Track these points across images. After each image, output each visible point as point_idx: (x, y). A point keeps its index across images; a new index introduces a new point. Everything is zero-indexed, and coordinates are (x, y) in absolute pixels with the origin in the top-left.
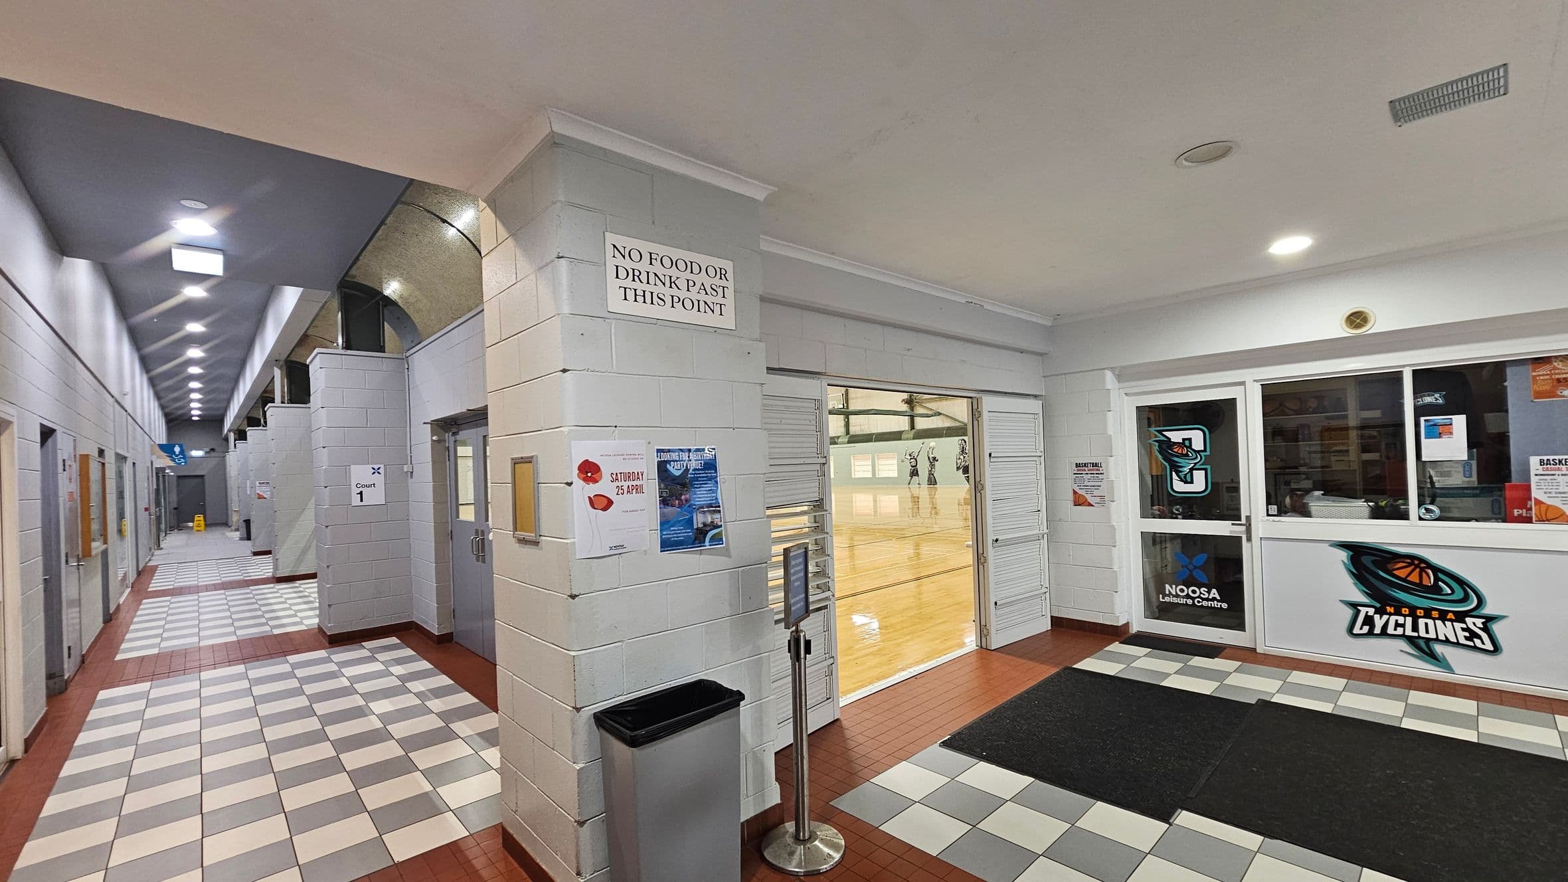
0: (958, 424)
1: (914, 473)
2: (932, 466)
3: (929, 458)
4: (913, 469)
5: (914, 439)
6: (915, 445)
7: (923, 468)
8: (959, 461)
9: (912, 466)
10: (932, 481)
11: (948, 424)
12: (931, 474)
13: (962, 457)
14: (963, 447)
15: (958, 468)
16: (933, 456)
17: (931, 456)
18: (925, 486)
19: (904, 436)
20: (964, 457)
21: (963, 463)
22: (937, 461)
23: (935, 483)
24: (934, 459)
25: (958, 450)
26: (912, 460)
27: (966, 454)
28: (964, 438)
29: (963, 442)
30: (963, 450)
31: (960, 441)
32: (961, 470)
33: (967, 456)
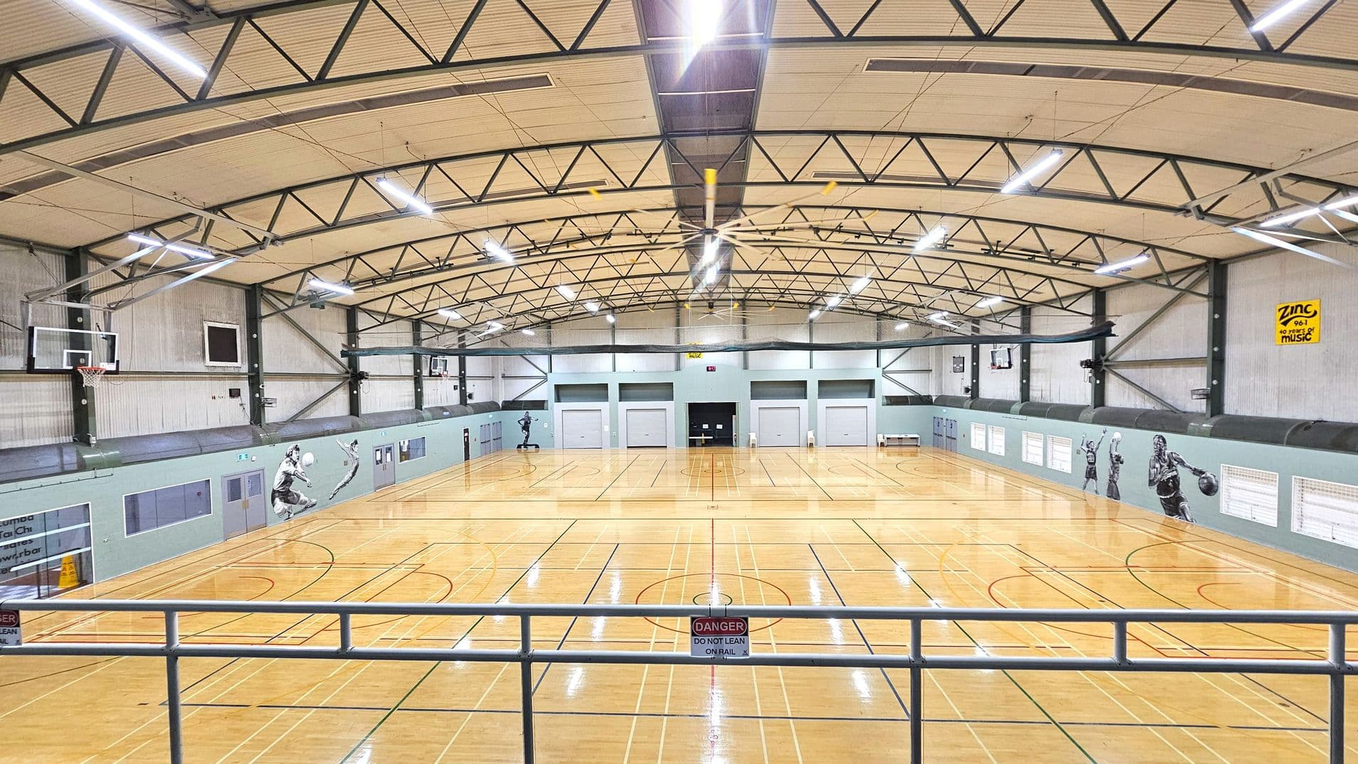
1: (1091, 474)
2: (1115, 468)
3: (1111, 457)
4: (1090, 467)
5: (1093, 422)
6: (1094, 432)
7: (1103, 468)
8: (1153, 471)
9: (1090, 463)
10: (1113, 493)
12: (1112, 481)
13: (1158, 465)
14: (1160, 450)
15: (1151, 483)
16: (1117, 453)
17: (1115, 453)
18: (1103, 498)
19: (1083, 415)
20: (1161, 466)
21: (1159, 476)
22: (1122, 463)
23: (1117, 497)
24: (1118, 458)
25: (1152, 453)
26: (1090, 454)
27: (1165, 461)
28: (1164, 434)
29: (1161, 440)
30: (1160, 454)
31: (1156, 439)
32: (1155, 487)
33: (1165, 465)
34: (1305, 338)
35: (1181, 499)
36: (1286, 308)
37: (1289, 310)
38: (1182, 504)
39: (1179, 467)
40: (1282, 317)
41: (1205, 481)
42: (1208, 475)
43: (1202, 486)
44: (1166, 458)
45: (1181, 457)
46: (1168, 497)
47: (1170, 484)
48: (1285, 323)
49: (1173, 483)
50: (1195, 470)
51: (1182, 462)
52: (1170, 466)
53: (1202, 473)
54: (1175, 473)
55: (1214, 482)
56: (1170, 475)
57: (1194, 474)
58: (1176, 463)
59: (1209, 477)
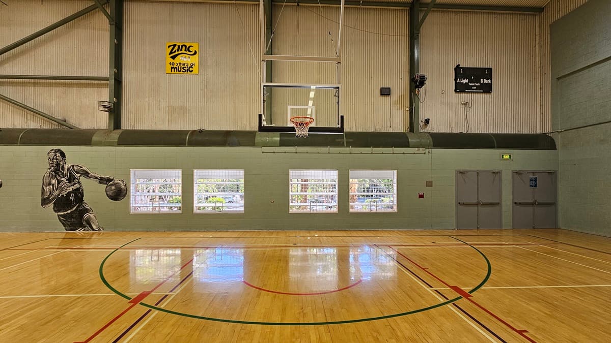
0: (55, 126)
8: (47, 189)
11: (34, 124)
13: (54, 181)
14: (58, 164)
15: (45, 201)
20: (59, 182)
21: (56, 193)
25: (45, 168)
27: (64, 176)
28: (63, 148)
29: (58, 154)
30: (57, 170)
31: (52, 154)
32: (51, 205)
33: (65, 180)
34: (188, 70)
35: (87, 211)
36: (175, 46)
37: (176, 48)
38: (86, 216)
39: (83, 179)
40: (171, 53)
41: (113, 188)
42: (116, 181)
43: (110, 193)
44: (66, 171)
45: (84, 168)
46: (69, 212)
47: (71, 198)
48: (173, 58)
49: (76, 196)
50: (102, 178)
51: (86, 174)
52: (71, 179)
53: (109, 180)
54: (77, 186)
55: (123, 187)
56: (71, 189)
57: (100, 183)
58: (79, 175)
59: (117, 183)
